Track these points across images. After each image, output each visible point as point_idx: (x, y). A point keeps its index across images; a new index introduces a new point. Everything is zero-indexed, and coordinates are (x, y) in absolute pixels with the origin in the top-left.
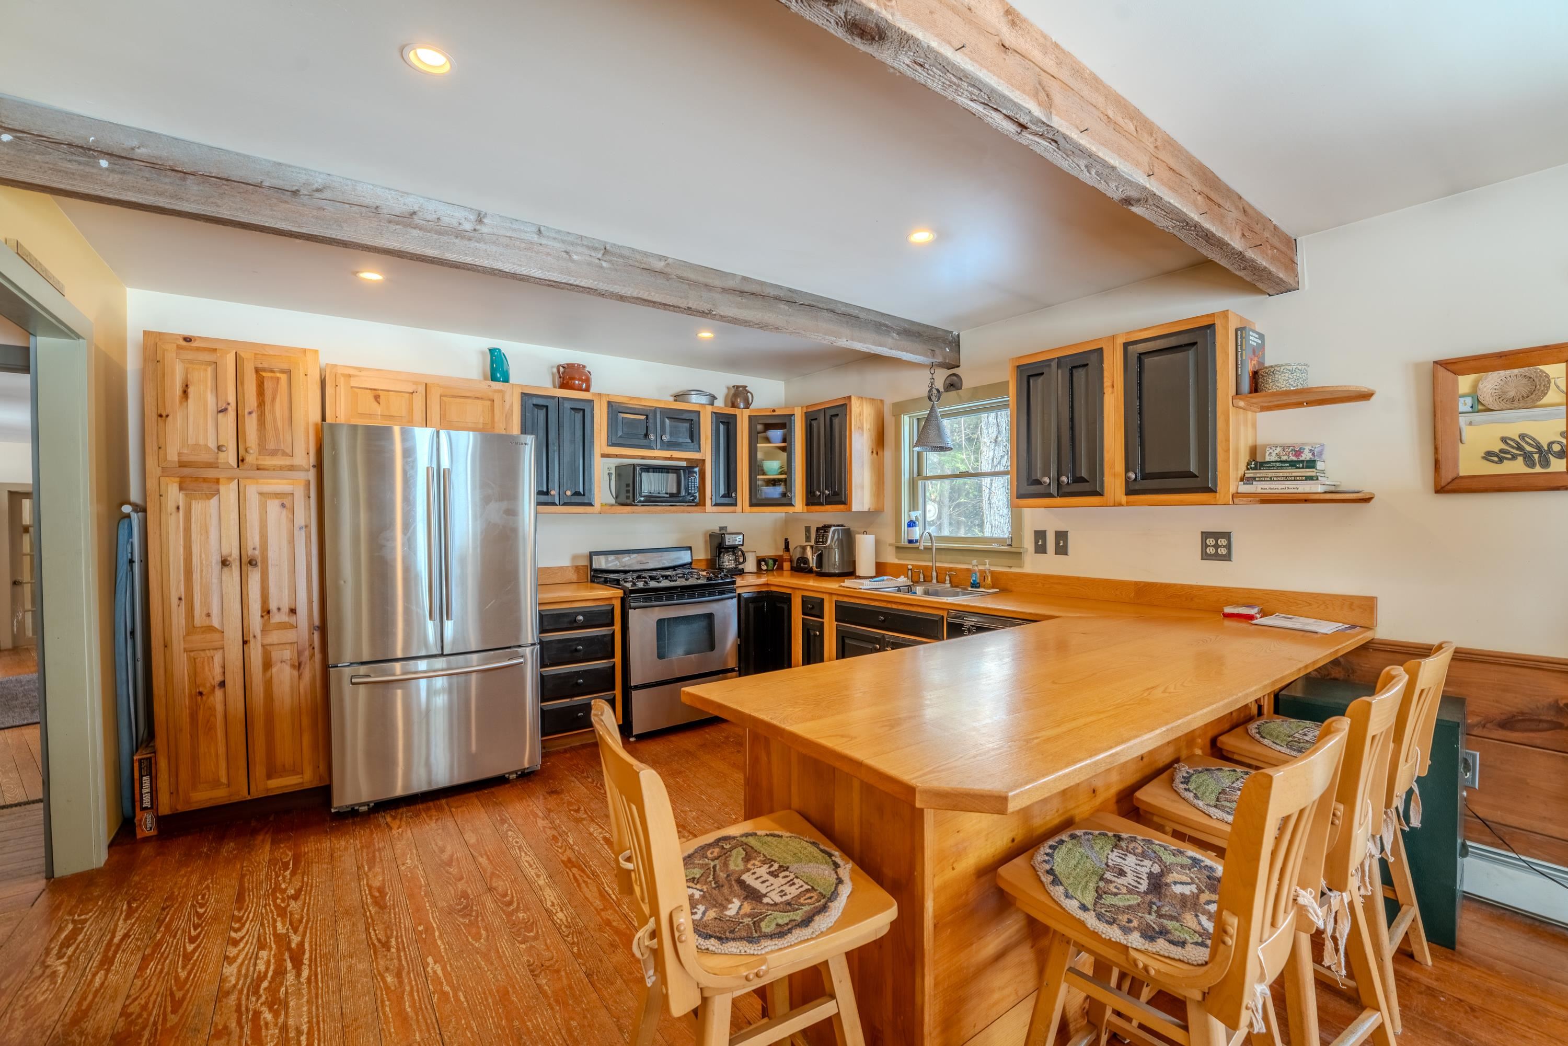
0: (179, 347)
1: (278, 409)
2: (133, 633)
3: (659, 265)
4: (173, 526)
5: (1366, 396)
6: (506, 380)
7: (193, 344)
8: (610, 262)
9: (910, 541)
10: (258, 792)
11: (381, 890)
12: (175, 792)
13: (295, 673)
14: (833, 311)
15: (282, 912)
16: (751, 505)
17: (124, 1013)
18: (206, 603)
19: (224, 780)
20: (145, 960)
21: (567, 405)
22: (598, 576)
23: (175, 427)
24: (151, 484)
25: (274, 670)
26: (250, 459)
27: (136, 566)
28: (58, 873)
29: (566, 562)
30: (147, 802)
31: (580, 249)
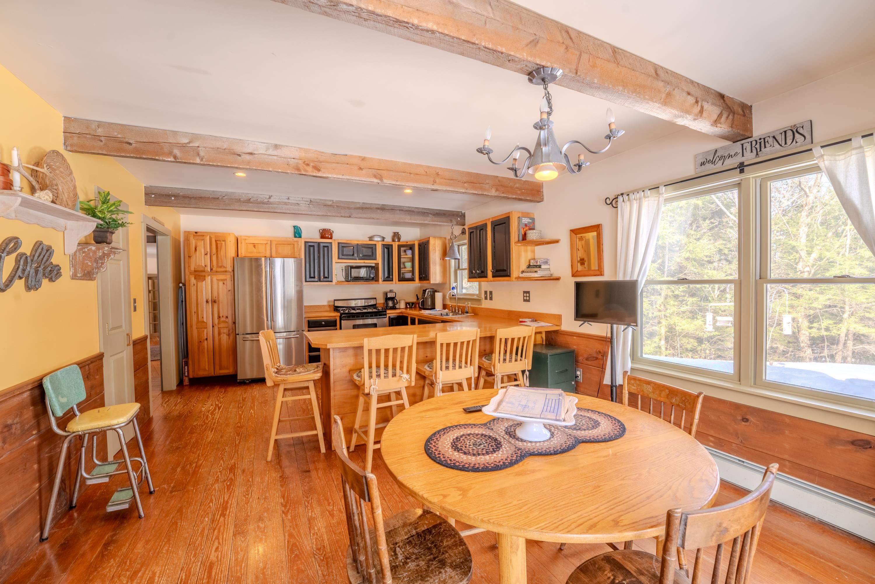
0: (194, 235)
1: (222, 253)
2: (183, 324)
3: (330, 203)
4: (193, 290)
5: (557, 241)
6: (300, 237)
7: (198, 234)
8: (312, 205)
9: (453, 295)
10: (216, 374)
11: (245, 398)
12: (194, 371)
13: (228, 337)
14: (402, 210)
15: (218, 401)
16: (399, 281)
17: (179, 413)
18: (202, 314)
19: (207, 369)
20: (184, 406)
21: (322, 245)
22: (336, 309)
23: (193, 260)
24: (187, 277)
25: (222, 336)
26: (214, 269)
27: (184, 303)
28: (164, 390)
29: (325, 303)
30: (186, 374)
31: (302, 202)
